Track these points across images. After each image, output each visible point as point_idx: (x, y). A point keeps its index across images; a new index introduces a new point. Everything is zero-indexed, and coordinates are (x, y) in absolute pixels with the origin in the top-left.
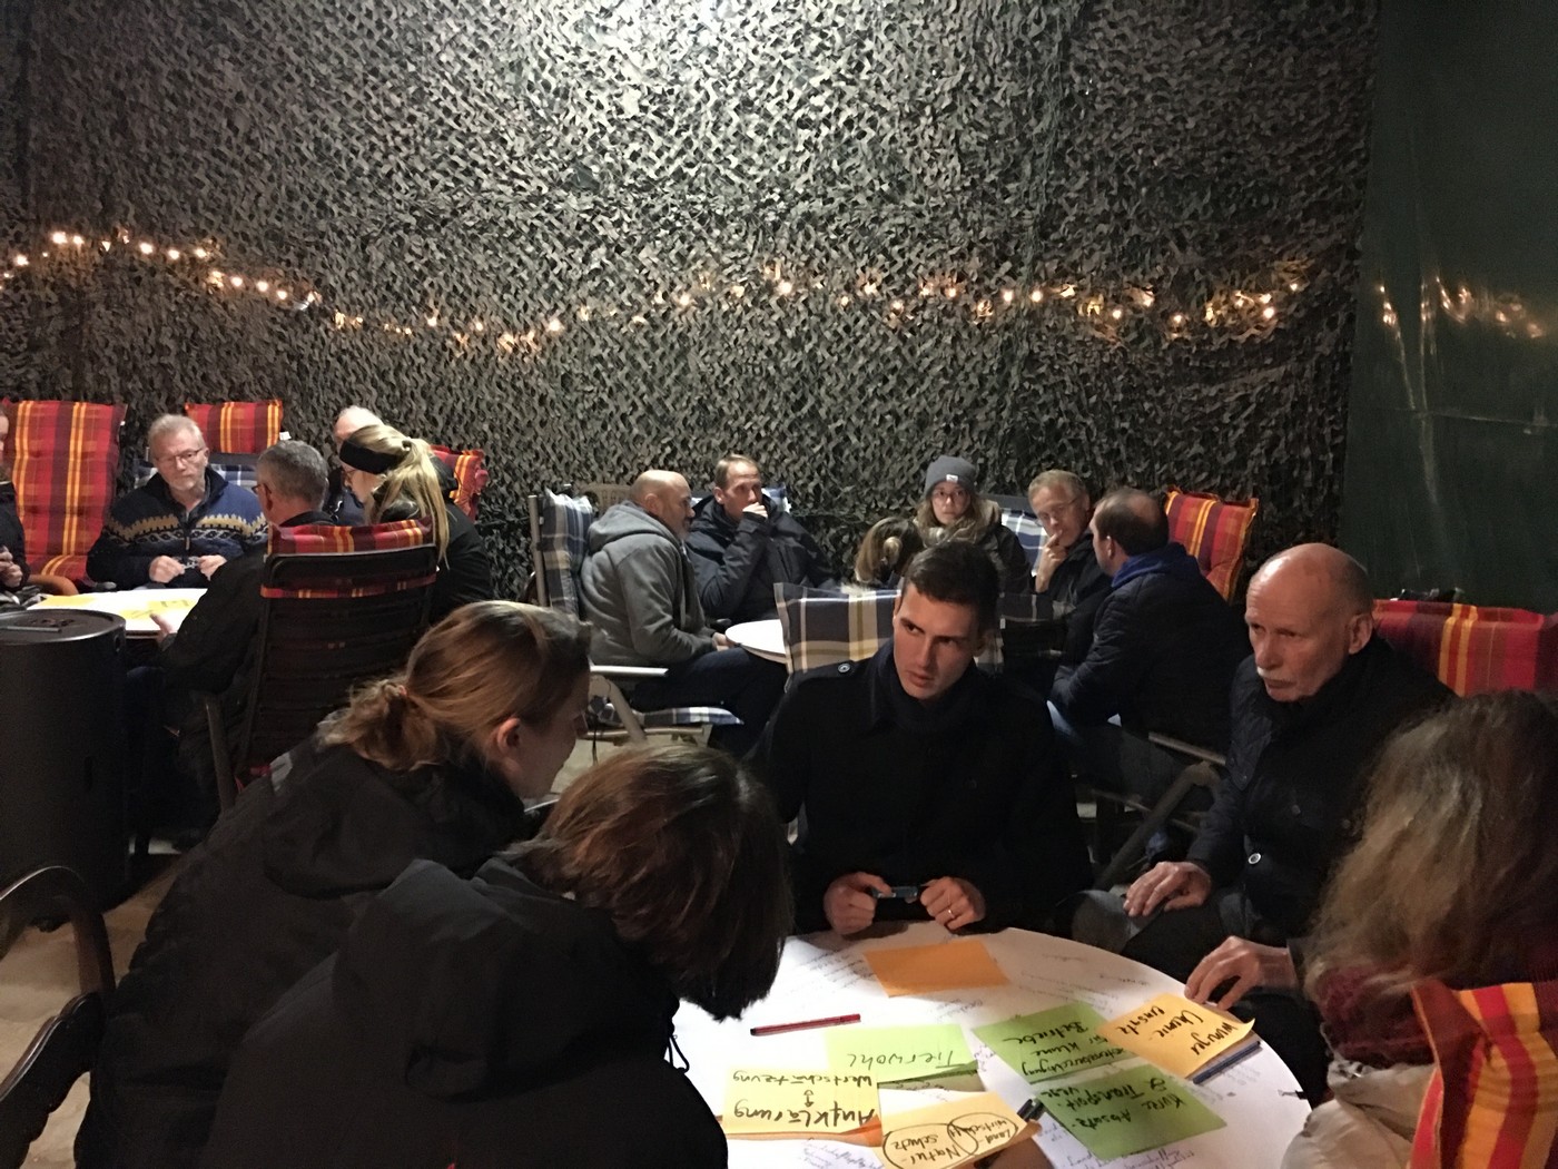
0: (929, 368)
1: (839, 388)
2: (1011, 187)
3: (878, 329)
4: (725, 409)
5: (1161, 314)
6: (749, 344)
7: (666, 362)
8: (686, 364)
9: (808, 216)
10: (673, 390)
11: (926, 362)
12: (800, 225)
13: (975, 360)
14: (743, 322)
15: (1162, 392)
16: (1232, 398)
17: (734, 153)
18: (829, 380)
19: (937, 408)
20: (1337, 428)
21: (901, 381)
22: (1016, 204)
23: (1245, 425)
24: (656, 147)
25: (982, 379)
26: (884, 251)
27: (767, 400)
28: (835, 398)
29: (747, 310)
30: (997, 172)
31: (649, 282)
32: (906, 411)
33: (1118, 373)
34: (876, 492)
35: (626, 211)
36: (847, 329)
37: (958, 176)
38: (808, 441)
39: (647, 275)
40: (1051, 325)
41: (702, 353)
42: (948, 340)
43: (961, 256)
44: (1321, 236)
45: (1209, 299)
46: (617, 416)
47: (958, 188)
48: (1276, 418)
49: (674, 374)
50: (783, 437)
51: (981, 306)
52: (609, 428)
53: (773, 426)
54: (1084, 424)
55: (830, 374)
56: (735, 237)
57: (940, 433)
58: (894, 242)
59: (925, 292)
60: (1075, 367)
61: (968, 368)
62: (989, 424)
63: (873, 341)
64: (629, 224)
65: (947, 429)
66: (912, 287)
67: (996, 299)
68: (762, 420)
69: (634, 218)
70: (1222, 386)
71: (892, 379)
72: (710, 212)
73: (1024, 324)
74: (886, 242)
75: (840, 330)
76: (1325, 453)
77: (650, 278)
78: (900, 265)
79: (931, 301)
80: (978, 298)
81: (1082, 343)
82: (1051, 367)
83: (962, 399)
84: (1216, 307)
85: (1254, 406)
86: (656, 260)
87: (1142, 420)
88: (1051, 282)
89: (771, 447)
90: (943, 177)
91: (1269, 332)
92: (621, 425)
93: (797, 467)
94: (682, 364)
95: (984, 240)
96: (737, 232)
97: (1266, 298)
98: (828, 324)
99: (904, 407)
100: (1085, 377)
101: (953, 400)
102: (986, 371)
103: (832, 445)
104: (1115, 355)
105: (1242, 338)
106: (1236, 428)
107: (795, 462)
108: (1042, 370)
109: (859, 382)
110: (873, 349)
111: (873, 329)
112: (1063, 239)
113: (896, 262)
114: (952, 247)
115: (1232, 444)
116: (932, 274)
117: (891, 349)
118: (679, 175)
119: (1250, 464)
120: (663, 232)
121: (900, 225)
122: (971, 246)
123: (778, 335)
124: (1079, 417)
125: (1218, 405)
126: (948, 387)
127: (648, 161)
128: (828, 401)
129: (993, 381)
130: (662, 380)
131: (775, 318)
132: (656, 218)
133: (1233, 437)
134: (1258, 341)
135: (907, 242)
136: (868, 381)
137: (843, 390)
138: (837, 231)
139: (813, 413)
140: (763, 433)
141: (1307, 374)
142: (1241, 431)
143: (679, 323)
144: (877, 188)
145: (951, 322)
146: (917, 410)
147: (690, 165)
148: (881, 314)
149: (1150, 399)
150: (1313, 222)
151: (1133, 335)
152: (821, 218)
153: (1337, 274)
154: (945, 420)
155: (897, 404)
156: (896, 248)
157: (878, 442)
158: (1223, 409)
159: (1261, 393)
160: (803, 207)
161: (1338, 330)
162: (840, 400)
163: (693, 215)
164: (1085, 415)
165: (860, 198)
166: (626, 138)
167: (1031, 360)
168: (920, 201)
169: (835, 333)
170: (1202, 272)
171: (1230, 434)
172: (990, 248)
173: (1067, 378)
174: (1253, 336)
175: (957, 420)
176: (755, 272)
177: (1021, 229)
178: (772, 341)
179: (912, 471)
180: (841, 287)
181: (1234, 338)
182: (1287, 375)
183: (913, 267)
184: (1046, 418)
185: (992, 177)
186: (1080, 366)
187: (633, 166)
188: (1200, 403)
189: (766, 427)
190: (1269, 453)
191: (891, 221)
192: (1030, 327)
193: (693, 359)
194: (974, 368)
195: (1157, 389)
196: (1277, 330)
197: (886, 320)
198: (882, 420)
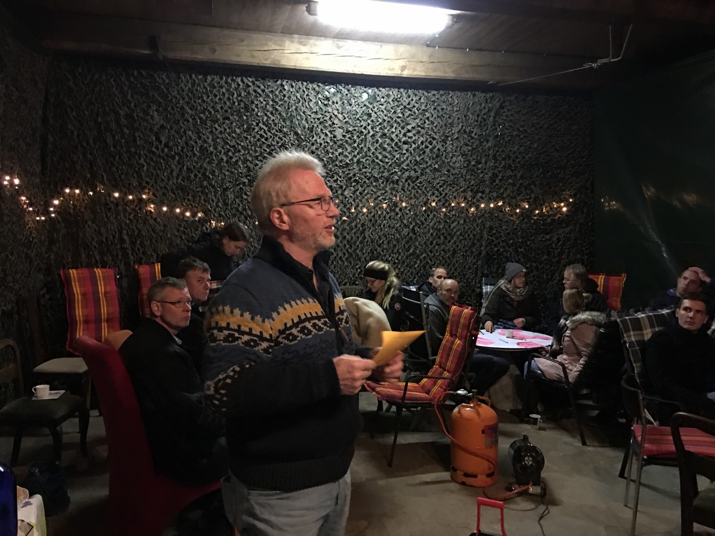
0: (455, 233)
1: (423, 242)
2: (480, 166)
3: (436, 219)
5: (531, 211)
6: (389, 226)
9: (409, 177)
10: (360, 246)
11: (455, 230)
12: (406, 181)
13: (471, 229)
14: (387, 218)
15: (533, 238)
16: (555, 239)
17: (380, 153)
18: (420, 239)
19: (459, 247)
20: (588, 247)
21: (445, 238)
22: (482, 172)
23: (560, 248)
24: (349, 151)
25: (474, 235)
26: (438, 190)
27: (397, 248)
28: (422, 246)
29: (388, 213)
30: (475, 161)
32: (448, 249)
33: (519, 231)
35: (338, 175)
36: (425, 219)
37: (462, 162)
38: (412, 263)
40: (496, 215)
41: (371, 231)
42: (462, 222)
43: (464, 191)
44: (576, 183)
45: (544, 205)
46: (338, 258)
47: (462, 167)
48: (569, 245)
49: (360, 240)
50: (404, 262)
51: (472, 209)
52: (335, 263)
53: (400, 258)
54: (509, 251)
55: (420, 237)
56: (382, 185)
57: (461, 257)
58: (441, 187)
59: (453, 205)
60: (505, 230)
61: (469, 232)
62: (477, 252)
63: (435, 223)
64: (340, 182)
65: (463, 255)
66: (448, 203)
67: (477, 207)
68: (395, 256)
69: (342, 179)
70: (551, 235)
71: (442, 238)
72: (372, 176)
73: (487, 215)
74: (438, 187)
75: (423, 220)
76: (584, 256)
77: (349, 202)
78: (444, 195)
79: (455, 208)
80: (471, 207)
81: (507, 222)
82: (497, 231)
83: (468, 244)
84: (546, 207)
85: (562, 241)
86: (352, 195)
87: (528, 248)
88: (496, 200)
89: (400, 266)
91: (564, 215)
92: (340, 262)
93: (409, 273)
94: (363, 235)
95: (473, 185)
96: (383, 183)
97: (562, 204)
98: (418, 218)
100: (509, 234)
101: (465, 244)
102: (476, 233)
103: (422, 264)
104: (517, 226)
105: (556, 218)
106: (557, 249)
107: (408, 271)
108: (494, 231)
109: (431, 240)
110: (435, 227)
111: (435, 219)
112: (497, 185)
113: (442, 194)
114: (460, 188)
115: (556, 255)
116: (455, 198)
117: (441, 226)
118: (358, 162)
119: (562, 261)
120: (354, 184)
121: (443, 180)
122: (468, 187)
123: (400, 222)
124: (507, 248)
125: (551, 242)
126: (463, 239)
127: (346, 156)
128: (420, 247)
129: (478, 237)
130: (355, 242)
131: (399, 216)
132: (351, 178)
133: (556, 252)
134: (561, 219)
135: (445, 186)
136: (434, 239)
137: (425, 243)
138: (420, 183)
139: (414, 253)
140: (396, 261)
141: (577, 230)
142: (559, 250)
143: (362, 219)
144: (433, 167)
145: (463, 215)
146: (452, 249)
147: (362, 158)
148: (437, 213)
149: (529, 240)
150: (574, 178)
151: (521, 218)
152: (414, 178)
153: (582, 196)
154: (462, 252)
155: (445, 247)
156: (442, 189)
158: (553, 242)
159: (564, 237)
160: (407, 174)
161: (585, 214)
162: (424, 247)
163: (365, 177)
164: (509, 247)
165: (428, 171)
166: (337, 147)
167: (491, 228)
168: (448, 171)
169: (421, 221)
170: (542, 196)
172: (474, 188)
173: (502, 234)
174: (559, 217)
175: (466, 251)
176: (390, 199)
177: (484, 181)
178: (398, 225)
180: (423, 204)
181: (554, 218)
182: (571, 230)
183: (448, 195)
184: (496, 249)
186: (507, 230)
187: (340, 158)
188: (545, 241)
189: (397, 259)
190: (568, 257)
191: (439, 179)
192: (490, 216)
194: (471, 232)
196: (567, 215)
197: (439, 215)
198: (440, 254)
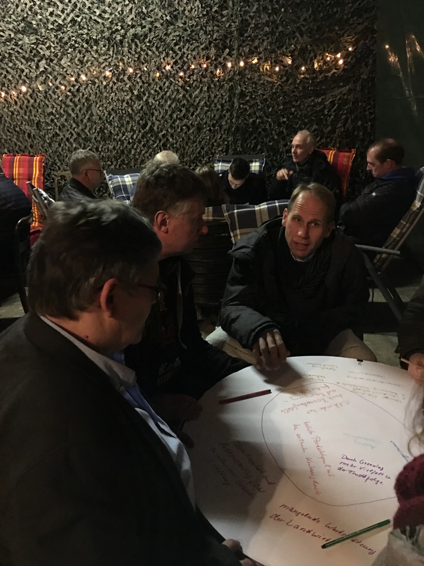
0: (199, 103)
1: (161, 116)
2: (225, 12)
3: (174, 86)
4: (112, 131)
5: (296, 67)
6: (118, 99)
7: (82, 112)
8: (92, 112)
9: (135, 36)
10: (88, 124)
11: (197, 100)
12: (132, 40)
13: (218, 97)
14: (114, 90)
15: (299, 102)
16: (328, 103)
17: (97, 8)
18: (156, 113)
19: (204, 121)
20: (371, 111)
21: (188, 110)
22: (227, 21)
23: (334, 114)
24: (60, 9)
25: (222, 105)
26: (172, 49)
27: (130, 125)
28: (160, 121)
29: (114, 83)
30: (217, 6)
31: (68, 74)
32: (192, 123)
33: (280, 96)
34: (183, 162)
35: (52, 42)
36: (161, 88)
37: (200, 10)
38: (151, 142)
39: (66, 71)
40: (249, 77)
41: (98, 106)
42: (205, 89)
43: (206, 48)
44: (359, 24)
45: (315, 58)
46: (65, 139)
47: (201, 15)
48: (347, 109)
49: (87, 117)
50: (140, 142)
51: (218, 71)
52: (62, 145)
54: (268, 121)
55: (156, 110)
56: (104, 48)
57: (207, 132)
58: (176, 44)
59: (193, 67)
60: (261, 96)
61: (216, 101)
62: (227, 126)
63: (173, 93)
64: (54, 48)
65: (210, 130)
66: (186, 65)
67: (224, 67)
68: (129, 134)
69: (56, 45)
70: (323, 97)
71: (184, 111)
72: (90, 38)
73: (237, 78)
74: (172, 45)
75: (157, 89)
76: (367, 123)
77: (68, 72)
78: (180, 55)
79: (196, 71)
80: (216, 68)
81: (263, 84)
82: (251, 97)
83: (215, 116)
84: (318, 62)
85: (337, 105)
86: (69, 64)
87: (291, 117)
88: (247, 57)
89: (135, 146)
90: (194, 11)
91: (341, 70)
92: (67, 144)
94: (90, 112)
95: (216, 40)
96: (104, 46)
97: (339, 55)
98: (152, 86)
99: (190, 122)
100: (266, 100)
101: (211, 116)
102: (224, 102)
103: (162, 142)
104: (277, 88)
105: (330, 74)
106: (330, 116)
107: (146, 152)
108: (248, 98)
109: (169, 113)
110: (173, 97)
111: (172, 87)
112: (250, 36)
113: (178, 54)
114: (202, 44)
115: (329, 123)
116: (195, 58)
117: (181, 95)
118: (73, 21)
119: (337, 131)
120: (70, 50)
121: (177, 36)
122: (210, 43)
123: (130, 94)
124: (265, 118)
125: (322, 106)
126: (208, 111)
127: (59, 16)
128: (157, 123)
129: (227, 107)
130: (82, 121)
131: (128, 86)
132: (66, 43)
133: (330, 119)
134: (336, 75)
135: (182, 43)
136: (173, 112)
137: (163, 117)
138: (150, 42)
139: (151, 129)
141: (358, 88)
142: (332, 117)
143: (85, 93)
144: (165, 19)
145: (206, 80)
146: (196, 123)
147: (78, 16)
148: (175, 80)
149: (294, 106)
150: (355, 18)
151: (285, 78)
152: (141, 36)
153: (367, 41)
154: (209, 126)
155: (187, 121)
156: (177, 47)
157: (181, 139)
158: (324, 108)
159: (339, 99)
160: (132, 31)
161: (369, 67)
162: (162, 122)
163: (82, 40)
164: (268, 117)
165: (158, 24)
166: (46, 6)
167: (242, 95)
168: (185, 23)
169: (156, 91)
170: (311, 46)
171: (328, 118)
172: (218, 43)
173: (258, 101)
174: (334, 73)
175: (214, 125)
176: (115, 65)
177: (231, 33)
178: (128, 97)
179: (198, 151)
180: (155, 68)
181: (326, 75)
182: (350, 90)
183: (186, 55)
184: (251, 120)
185: (215, 9)
186: (263, 95)
187: (52, 19)
188: (315, 106)
189: (132, 138)
190: (344, 125)
191: (173, 34)
192: (241, 79)
193: (94, 110)
194: (218, 101)
195: (297, 102)
196: (344, 69)
197: (177, 82)
198: (182, 129)
